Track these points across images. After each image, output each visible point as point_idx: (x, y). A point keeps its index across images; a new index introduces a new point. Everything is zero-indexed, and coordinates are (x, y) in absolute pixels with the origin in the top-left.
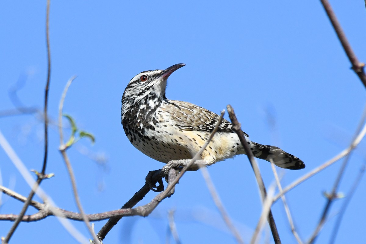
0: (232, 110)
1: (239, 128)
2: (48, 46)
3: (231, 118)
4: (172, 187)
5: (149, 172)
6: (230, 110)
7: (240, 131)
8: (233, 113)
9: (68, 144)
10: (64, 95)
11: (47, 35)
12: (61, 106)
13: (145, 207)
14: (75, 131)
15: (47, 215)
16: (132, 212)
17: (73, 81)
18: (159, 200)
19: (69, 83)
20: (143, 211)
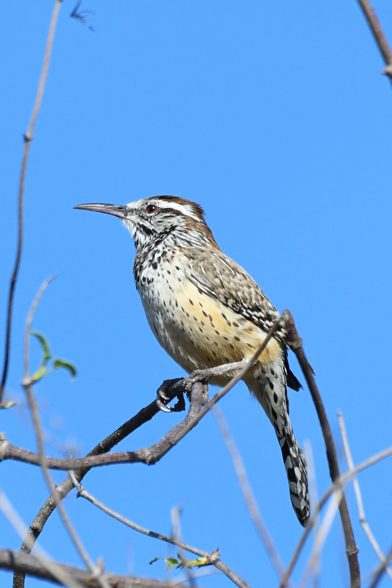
0: (291, 318)
1: (299, 346)
2: (20, 217)
3: (289, 329)
4: (193, 425)
5: (164, 381)
6: (288, 318)
7: (300, 350)
8: (291, 322)
9: (36, 376)
10: (35, 303)
11: (20, 201)
12: (29, 319)
13: (152, 450)
14: (47, 358)
15: (2, 459)
16: (130, 458)
17: (50, 282)
18: (173, 443)
19: (44, 286)
20: (148, 456)
